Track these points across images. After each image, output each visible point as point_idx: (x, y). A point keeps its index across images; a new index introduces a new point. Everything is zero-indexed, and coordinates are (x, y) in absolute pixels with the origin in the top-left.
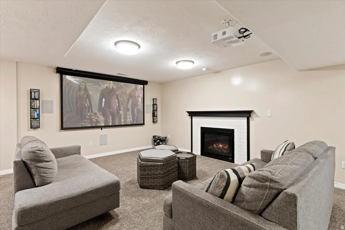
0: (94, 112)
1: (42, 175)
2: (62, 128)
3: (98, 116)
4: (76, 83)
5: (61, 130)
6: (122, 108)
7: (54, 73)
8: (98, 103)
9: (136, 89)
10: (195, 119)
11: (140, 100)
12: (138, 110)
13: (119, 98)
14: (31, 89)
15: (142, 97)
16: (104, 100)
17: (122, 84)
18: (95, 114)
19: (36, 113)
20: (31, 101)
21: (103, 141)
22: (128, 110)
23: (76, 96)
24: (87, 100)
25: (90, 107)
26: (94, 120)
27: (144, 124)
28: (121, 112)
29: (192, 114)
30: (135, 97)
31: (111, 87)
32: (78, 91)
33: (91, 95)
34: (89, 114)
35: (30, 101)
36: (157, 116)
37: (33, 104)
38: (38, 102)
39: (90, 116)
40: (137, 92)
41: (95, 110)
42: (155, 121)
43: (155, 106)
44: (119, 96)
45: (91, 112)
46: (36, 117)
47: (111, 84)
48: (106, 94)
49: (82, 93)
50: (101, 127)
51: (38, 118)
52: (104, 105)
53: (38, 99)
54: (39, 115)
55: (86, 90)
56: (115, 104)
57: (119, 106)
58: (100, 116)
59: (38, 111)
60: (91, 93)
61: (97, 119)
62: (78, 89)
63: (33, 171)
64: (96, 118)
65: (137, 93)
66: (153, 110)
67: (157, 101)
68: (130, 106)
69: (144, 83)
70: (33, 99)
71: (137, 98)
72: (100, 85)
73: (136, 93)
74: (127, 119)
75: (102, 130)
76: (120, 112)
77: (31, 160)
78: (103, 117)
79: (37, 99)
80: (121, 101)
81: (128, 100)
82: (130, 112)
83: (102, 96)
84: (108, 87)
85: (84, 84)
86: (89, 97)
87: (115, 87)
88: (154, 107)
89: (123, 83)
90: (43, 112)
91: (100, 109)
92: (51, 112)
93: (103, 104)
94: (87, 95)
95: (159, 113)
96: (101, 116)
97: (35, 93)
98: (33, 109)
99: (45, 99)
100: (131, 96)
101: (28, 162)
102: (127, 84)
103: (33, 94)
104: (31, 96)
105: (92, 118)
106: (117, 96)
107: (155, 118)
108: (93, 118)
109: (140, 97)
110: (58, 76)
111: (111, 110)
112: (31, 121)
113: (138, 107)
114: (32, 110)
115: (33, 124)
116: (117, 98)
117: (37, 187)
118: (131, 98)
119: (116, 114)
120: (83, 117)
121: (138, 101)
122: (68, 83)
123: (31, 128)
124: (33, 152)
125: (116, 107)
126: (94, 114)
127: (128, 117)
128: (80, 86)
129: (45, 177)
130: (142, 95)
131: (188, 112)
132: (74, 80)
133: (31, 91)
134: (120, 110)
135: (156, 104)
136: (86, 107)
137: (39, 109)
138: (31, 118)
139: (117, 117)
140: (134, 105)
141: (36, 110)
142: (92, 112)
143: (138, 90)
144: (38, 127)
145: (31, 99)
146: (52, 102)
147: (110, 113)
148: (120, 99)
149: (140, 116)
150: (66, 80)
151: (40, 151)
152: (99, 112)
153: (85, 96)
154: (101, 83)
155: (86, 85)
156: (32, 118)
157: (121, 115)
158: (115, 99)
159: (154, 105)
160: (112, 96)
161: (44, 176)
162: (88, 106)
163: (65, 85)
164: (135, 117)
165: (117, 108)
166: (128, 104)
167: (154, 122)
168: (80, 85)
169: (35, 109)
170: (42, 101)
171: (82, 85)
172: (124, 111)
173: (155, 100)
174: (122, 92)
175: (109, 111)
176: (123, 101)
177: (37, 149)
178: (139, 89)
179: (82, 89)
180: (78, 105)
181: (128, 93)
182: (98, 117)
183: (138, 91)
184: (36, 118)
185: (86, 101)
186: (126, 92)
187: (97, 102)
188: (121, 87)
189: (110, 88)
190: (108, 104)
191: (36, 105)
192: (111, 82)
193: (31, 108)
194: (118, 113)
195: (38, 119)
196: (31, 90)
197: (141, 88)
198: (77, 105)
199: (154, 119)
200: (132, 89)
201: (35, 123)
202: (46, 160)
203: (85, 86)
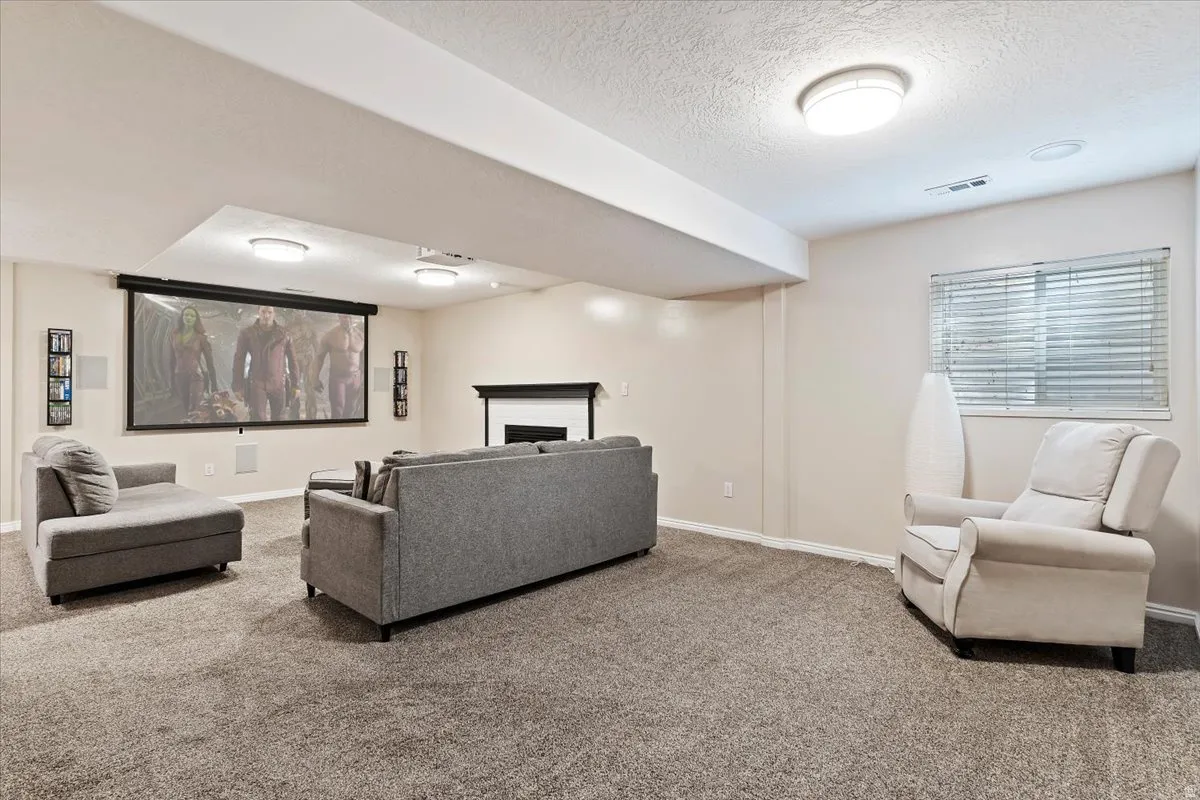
0: (221, 389)
1: (89, 495)
2: (131, 426)
3: (230, 402)
4: (170, 311)
5: (127, 430)
6: (302, 381)
7: (113, 288)
8: (232, 366)
9: (345, 328)
10: (495, 405)
11: (357, 359)
12: (349, 388)
13: (294, 354)
14: (49, 330)
15: (361, 353)
16: (249, 358)
17: (304, 313)
18: (224, 395)
19: (62, 387)
20: (49, 358)
21: (246, 466)
22: (319, 387)
23: (171, 346)
24: (202, 356)
25: (211, 376)
26: (220, 413)
27: (365, 420)
28: (298, 391)
29: (487, 393)
30: (342, 351)
31: (270, 323)
32: (176, 333)
33: (213, 343)
34: (206, 395)
35: (46, 358)
36: (406, 400)
37: (54, 366)
38: (68, 361)
39: (211, 401)
40: (347, 336)
41: (225, 383)
42: (400, 411)
43: (400, 371)
44: (293, 349)
45: (213, 391)
46: (62, 398)
47: (271, 314)
48: (255, 341)
49: (188, 337)
50: (241, 427)
51: (65, 401)
52: (249, 371)
53: (69, 353)
54: (69, 392)
55: (198, 328)
56: (281, 368)
57: (293, 375)
58: (237, 402)
59: (67, 382)
60: (211, 337)
61: (230, 409)
62: (176, 326)
63: (72, 488)
64: (227, 408)
65: (347, 341)
66: (397, 383)
67: (406, 358)
68: (325, 377)
69: (367, 310)
70: (53, 354)
71: (347, 354)
72: (238, 317)
73: (345, 338)
74: (315, 413)
75: (241, 432)
76: (295, 393)
77: (68, 468)
78: (246, 406)
79: (67, 354)
80: (300, 362)
81: (321, 358)
82: (325, 393)
83: (245, 345)
84: (262, 322)
85: (194, 313)
86: (205, 347)
87: (281, 322)
88: (396, 375)
89: (305, 311)
90: (79, 387)
91: (238, 381)
92: (102, 385)
93: (247, 369)
94: (201, 344)
95: (413, 391)
96: (241, 400)
97: (60, 339)
98: (55, 377)
99: (85, 353)
100: (330, 347)
101: (63, 471)
102: (317, 313)
103: (55, 341)
104: (50, 346)
105: (214, 405)
106: (288, 345)
107: (400, 403)
108: (218, 408)
109: (356, 352)
110: (121, 295)
111: (269, 387)
112: (49, 406)
113: (349, 381)
114: (51, 379)
115: (53, 414)
116: (288, 352)
117: (79, 515)
118: (328, 355)
119: (285, 398)
120: (189, 401)
121: (350, 364)
122: (148, 312)
123: (48, 424)
124: (73, 454)
125: (284, 379)
126: (220, 394)
127: (319, 406)
128: (181, 321)
129: (95, 500)
130: (361, 347)
131: (477, 388)
132: (167, 303)
133: (49, 334)
134: (295, 386)
135: (403, 367)
136: (198, 375)
137: (70, 377)
138: (49, 401)
139: (287, 405)
140: (339, 373)
141: (61, 380)
142: (215, 389)
143: (352, 331)
144: (67, 422)
145: (50, 352)
146: (104, 360)
147: (268, 394)
148: (297, 356)
149: (355, 405)
150: (143, 303)
151: (86, 452)
152: (234, 390)
153: (196, 346)
154: (240, 310)
155: (197, 314)
156: (52, 400)
157: (298, 399)
158: (282, 354)
159: (397, 368)
160: (274, 345)
161: (91, 499)
162: (203, 372)
163: (141, 317)
164: (341, 406)
165: (287, 380)
166: (320, 369)
167: (396, 414)
168: (182, 315)
169: (59, 377)
170: (79, 358)
171: (187, 315)
172: (306, 391)
173: (400, 354)
174: (303, 337)
175: (265, 390)
176: (305, 363)
177: (80, 448)
178: (354, 330)
179: (186, 327)
180: (176, 371)
181: (319, 340)
182: (232, 405)
183: (350, 335)
184: (61, 401)
185: (199, 359)
186: (314, 335)
187: (230, 363)
188: (299, 322)
189: (267, 324)
190: (262, 369)
191: (62, 367)
192: (272, 308)
193: (49, 376)
194: (290, 395)
195: (68, 403)
196: (52, 331)
197: (359, 324)
198: (173, 368)
199: (396, 407)
200: (331, 328)
201: (58, 413)
202: (96, 470)
203: (195, 319)
